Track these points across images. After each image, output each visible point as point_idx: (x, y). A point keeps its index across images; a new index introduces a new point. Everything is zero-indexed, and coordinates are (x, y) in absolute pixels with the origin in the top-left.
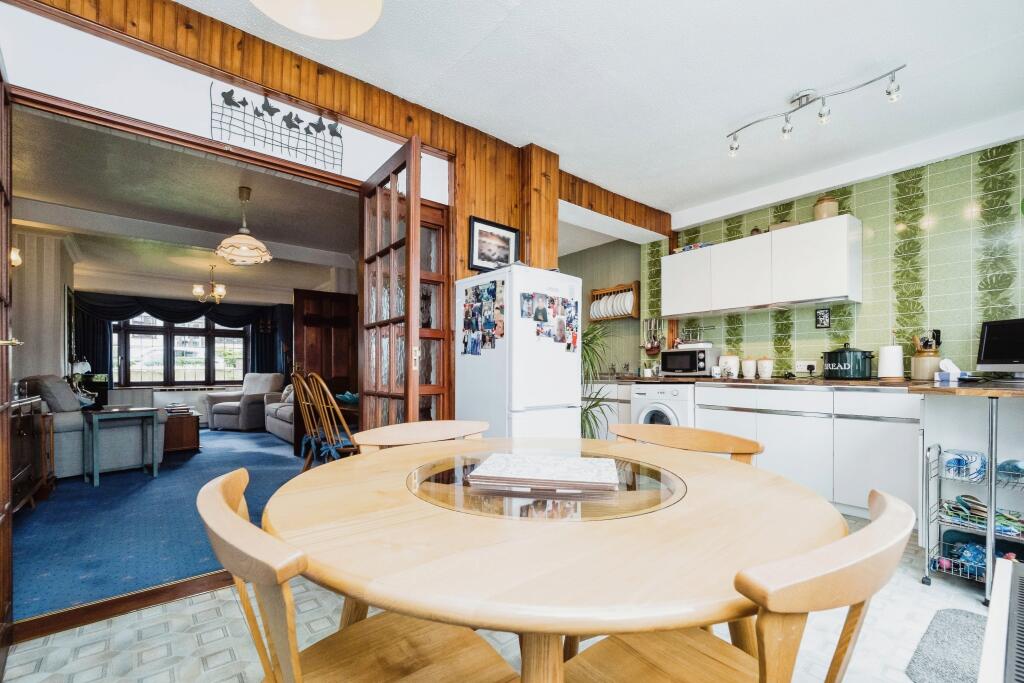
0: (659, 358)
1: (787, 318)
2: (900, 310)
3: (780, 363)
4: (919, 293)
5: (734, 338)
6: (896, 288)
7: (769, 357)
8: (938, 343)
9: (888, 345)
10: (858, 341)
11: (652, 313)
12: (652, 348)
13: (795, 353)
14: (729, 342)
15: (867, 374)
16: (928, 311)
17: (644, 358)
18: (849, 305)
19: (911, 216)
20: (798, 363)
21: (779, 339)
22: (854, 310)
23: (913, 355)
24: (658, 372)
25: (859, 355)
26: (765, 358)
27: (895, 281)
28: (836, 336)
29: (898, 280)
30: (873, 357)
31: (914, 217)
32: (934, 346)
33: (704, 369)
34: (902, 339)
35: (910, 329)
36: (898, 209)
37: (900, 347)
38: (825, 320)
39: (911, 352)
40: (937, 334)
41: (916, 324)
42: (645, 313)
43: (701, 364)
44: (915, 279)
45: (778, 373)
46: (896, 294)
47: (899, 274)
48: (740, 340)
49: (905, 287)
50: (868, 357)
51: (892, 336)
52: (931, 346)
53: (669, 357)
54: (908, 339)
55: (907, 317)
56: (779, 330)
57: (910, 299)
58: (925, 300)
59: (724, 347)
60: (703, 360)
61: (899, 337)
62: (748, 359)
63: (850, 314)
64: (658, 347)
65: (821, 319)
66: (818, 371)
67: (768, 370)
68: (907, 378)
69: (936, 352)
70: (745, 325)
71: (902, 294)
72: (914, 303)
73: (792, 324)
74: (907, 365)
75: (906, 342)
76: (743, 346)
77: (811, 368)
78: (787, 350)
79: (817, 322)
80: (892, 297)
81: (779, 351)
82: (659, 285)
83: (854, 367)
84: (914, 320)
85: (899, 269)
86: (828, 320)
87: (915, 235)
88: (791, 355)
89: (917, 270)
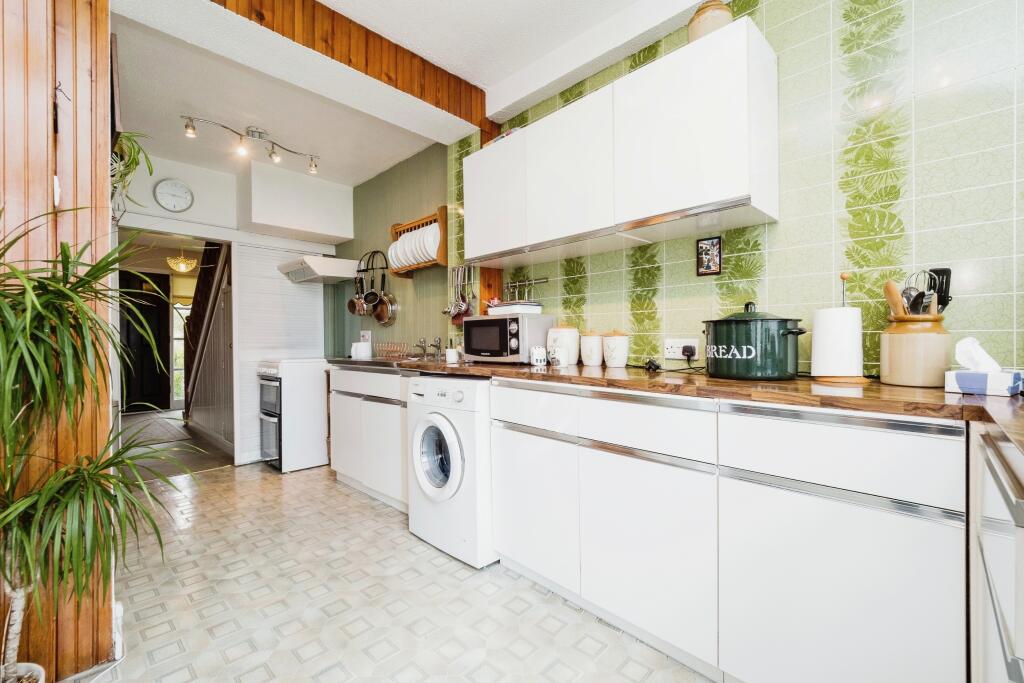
0: (463, 332)
1: (651, 259)
2: (854, 232)
3: (640, 342)
4: (893, 193)
5: (574, 297)
6: (845, 185)
7: (623, 331)
8: (944, 300)
9: (830, 306)
10: (772, 300)
11: (461, 257)
12: (459, 314)
13: (663, 325)
14: (566, 303)
15: (790, 369)
16: (912, 231)
18: (755, 227)
19: (874, 28)
20: (668, 342)
21: (639, 297)
23: (882, 328)
24: (460, 355)
25: (774, 327)
26: (615, 333)
27: (842, 172)
28: (731, 291)
29: (849, 169)
30: (801, 332)
31: (880, 28)
32: (934, 306)
33: (516, 351)
34: (856, 293)
35: (873, 273)
36: (847, 17)
37: (858, 311)
38: (712, 259)
39: (881, 321)
40: (940, 281)
41: (888, 261)
42: (453, 257)
43: (513, 343)
44: (885, 163)
45: (637, 359)
46: (843, 198)
47: (852, 156)
48: (582, 300)
49: (865, 182)
50: (790, 330)
51: (837, 286)
52: (926, 309)
53: (474, 330)
54: (871, 293)
55: (869, 247)
56: (638, 282)
57: (874, 207)
58: (905, 207)
59: (560, 312)
60: (516, 335)
61: (851, 290)
62: (592, 333)
63: (756, 245)
64: (466, 312)
65: (705, 258)
66: (700, 359)
67: (620, 353)
69: (937, 321)
70: (589, 274)
71: (859, 197)
72: (883, 216)
73: (658, 268)
74: (872, 351)
75: (867, 300)
76: (589, 311)
77: (689, 352)
78: (651, 317)
79: (699, 263)
80: (836, 208)
81: (639, 320)
83: (765, 354)
84: (883, 252)
85: (850, 145)
86: (717, 260)
88: (657, 327)
89: (889, 144)
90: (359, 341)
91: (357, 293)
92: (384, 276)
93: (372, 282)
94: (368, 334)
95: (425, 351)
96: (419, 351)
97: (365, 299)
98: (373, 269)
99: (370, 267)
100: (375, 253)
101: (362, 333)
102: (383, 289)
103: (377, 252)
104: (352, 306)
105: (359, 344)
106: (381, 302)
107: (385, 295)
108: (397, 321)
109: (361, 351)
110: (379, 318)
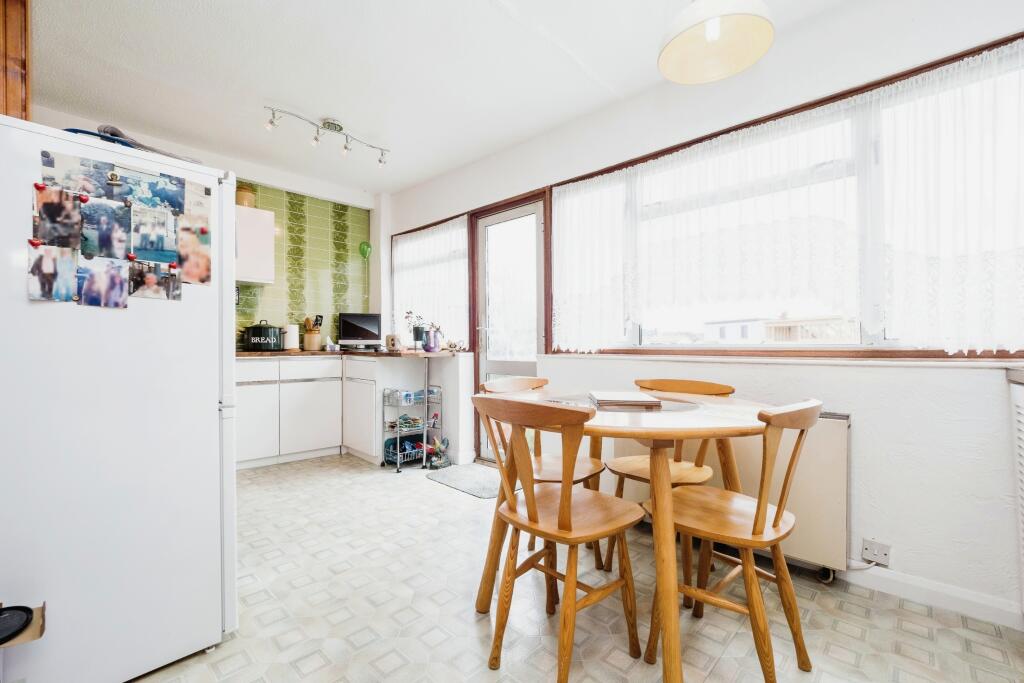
2: (291, 297)
4: (302, 287)
6: (288, 280)
9: (288, 324)
15: (281, 347)
16: (308, 301)
19: (298, 228)
22: (257, 291)
23: (305, 333)
27: (288, 275)
28: (244, 313)
29: (290, 275)
31: (300, 229)
34: (296, 320)
35: (296, 313)
36: (289, 220)
37: (297, 326)
39: (304, 331)
41: (300, 311)
44: (300, 276)
46: (288, 284)
47: (290, 270)
49: (294, 281)
51: (285, 317)
55: (295, 304)
57: (297, 290)
58: (306, 293)
63: (255, 296)
68: (302, 349)
69: (319, 331)
71: (292, 285)
72: (300, 294)
74: (302, 341)
75: (299, 322)
80: (286, 287)
84: (299, 306)
85: (290, 266)
87: (300, 244)
89: (301, 270)
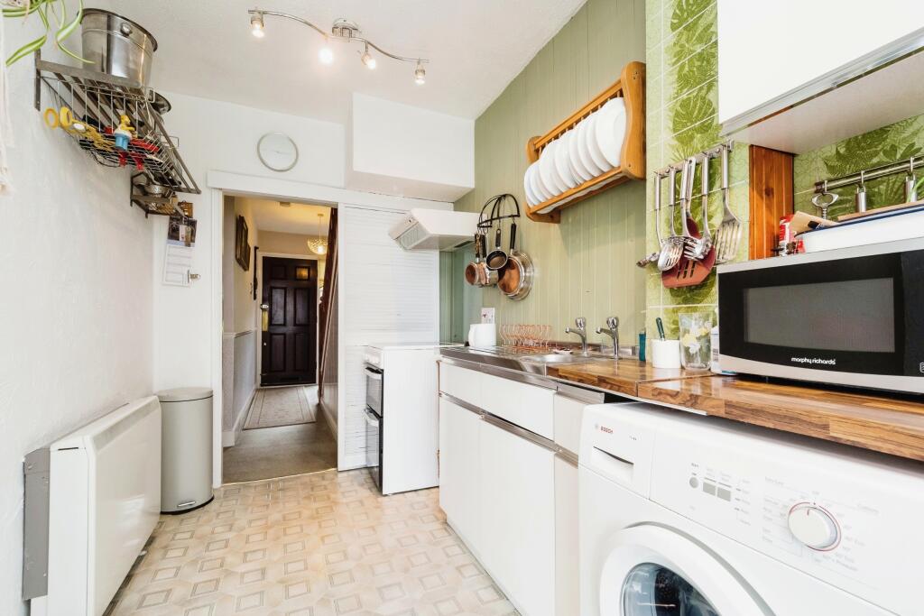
0: (711, 303)
11: (685, 140)
12: (684, 262)
17: (659, 302)
24: (706, 354)
42: (663, 151)
53: (754, 296)
64: (709, 258)
82: (708, 37)
90: (480, 322)
91: (478, 255)
92: (514, 227)
93: (498, 236)
94: (491, 312)
95: (584, 339)
96: (573, 338)
97: (488, 262)
98: (499, 218)
99: (495, 216)
100: (501, 198)
101: (484, 311)
102: (512, 246)
103: (505, 196)
104: (471, 272)
105: (479, 325)
106: (510, 265)
107: (516, 254)
108: (533, 292)
109: (482, 337)
110: (506, 288)
